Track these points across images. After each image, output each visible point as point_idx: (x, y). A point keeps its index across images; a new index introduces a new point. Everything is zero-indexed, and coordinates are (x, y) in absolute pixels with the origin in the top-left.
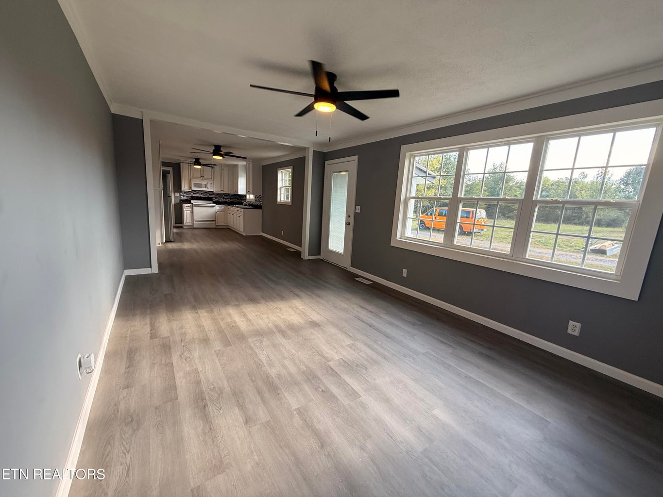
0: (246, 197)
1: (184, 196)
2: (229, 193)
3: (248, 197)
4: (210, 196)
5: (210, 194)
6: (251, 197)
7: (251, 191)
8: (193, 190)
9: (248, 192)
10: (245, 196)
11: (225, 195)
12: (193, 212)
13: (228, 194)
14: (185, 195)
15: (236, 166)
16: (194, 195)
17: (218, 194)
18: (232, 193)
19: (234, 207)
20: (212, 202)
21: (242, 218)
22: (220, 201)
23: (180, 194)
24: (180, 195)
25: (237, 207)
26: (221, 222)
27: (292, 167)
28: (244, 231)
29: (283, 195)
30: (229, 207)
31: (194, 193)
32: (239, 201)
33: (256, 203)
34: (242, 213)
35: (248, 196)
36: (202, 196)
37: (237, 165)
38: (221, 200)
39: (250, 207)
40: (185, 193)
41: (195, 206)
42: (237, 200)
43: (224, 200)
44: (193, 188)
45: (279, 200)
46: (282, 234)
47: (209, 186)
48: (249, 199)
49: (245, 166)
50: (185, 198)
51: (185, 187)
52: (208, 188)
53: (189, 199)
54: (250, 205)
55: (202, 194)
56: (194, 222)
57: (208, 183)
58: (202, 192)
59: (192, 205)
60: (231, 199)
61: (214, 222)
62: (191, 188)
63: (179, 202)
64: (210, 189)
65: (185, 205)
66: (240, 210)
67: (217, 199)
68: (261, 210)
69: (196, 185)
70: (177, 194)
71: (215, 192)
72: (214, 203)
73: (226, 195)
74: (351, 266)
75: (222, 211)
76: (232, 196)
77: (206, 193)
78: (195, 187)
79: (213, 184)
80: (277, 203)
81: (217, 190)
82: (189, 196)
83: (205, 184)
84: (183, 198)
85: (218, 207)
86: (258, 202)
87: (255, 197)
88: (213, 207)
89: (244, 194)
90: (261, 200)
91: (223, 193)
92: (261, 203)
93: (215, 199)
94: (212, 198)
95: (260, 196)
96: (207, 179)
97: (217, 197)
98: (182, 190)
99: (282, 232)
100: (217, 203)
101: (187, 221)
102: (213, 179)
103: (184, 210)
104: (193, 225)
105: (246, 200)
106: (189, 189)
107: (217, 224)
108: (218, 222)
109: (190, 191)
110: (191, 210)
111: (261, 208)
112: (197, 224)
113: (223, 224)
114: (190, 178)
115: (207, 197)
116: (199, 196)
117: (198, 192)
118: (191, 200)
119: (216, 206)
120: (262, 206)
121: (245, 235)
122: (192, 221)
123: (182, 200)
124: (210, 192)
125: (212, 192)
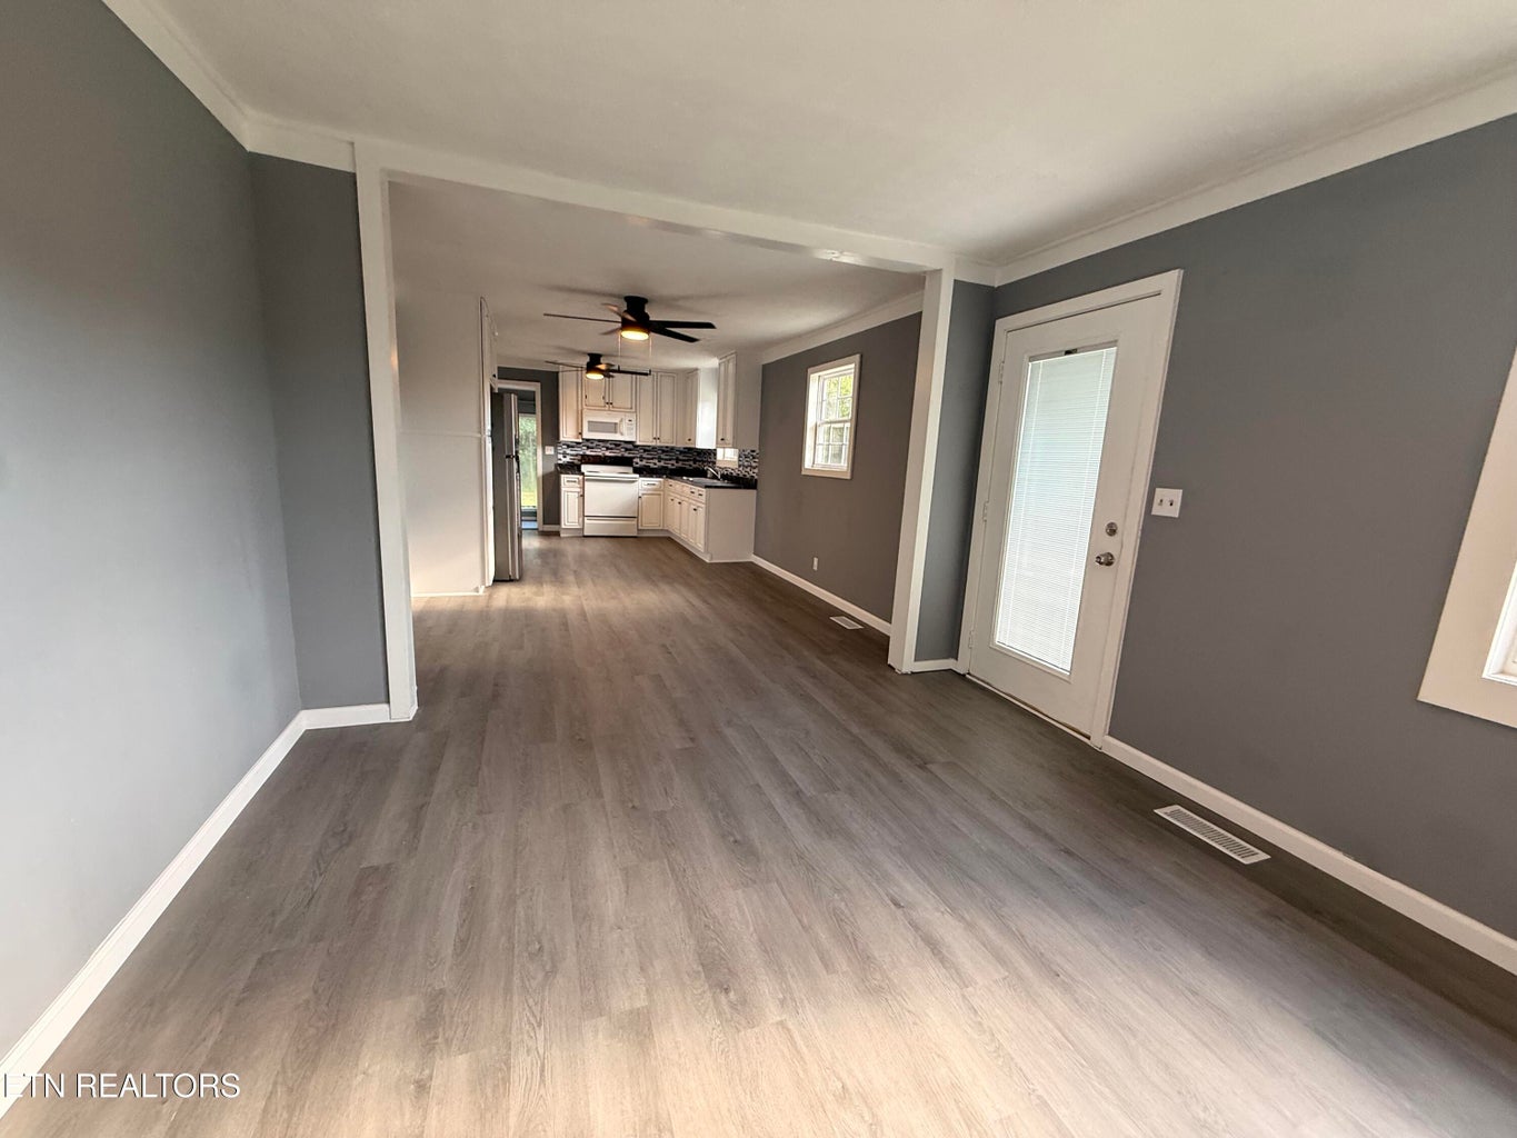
0: (715, 455)
1: (565, 455)
2: (674, 445)
3: (720, 456)
4: (626, 455)
5: (627, 450)
6: (728, 457)
7: (729, 438)
8: (588, 440)
9: (722, 441)
10: (712, 453)
11: (663, 451)
12: (583, 496)
13: (672, 448)
14: (568, 451)
15: (691, 374)
16: (588, 453)
17: (646, 449)
18: (681, 445)
19: (683, 481)
20: (630, 469)
21: (702, 511)
22: (652, 465)
23: (556, 450)
24: (556, 452)
25: (693, 483)
26: (650, 522)
27: (857, 357)
28: (707, 551)
29: (820, 449)
30: (671, 482)
31: (588, 448)
32: (696, 465)
33: (742, 472)
34: (703, 499)
35: (720, 452)
36: (608, 454)
37: (696, 369)
38: (654, 464)
39: (725, 484)
41: (588, 480)
42: (689, 464)
43: (662, 464)
44: (587, 435)
45: (808, 464)
46: (815, 568)
47: (624, 427)
48: (724, 460)
49: (717, 371)
50: (568, 459)
51: (567, 433)
52: (622, 434)
53: (576, 462)
54: (724, 477)
55: (608, 449)
56: (586, 521)
57: (621, 421)
58: (608, 445)
59: (581, 477)
60: (678, 460)
61: (634, 522)
62: (581, 434)
63: (552, 469)
64: (627, 435)
65: (564, 478)
66: (697, 494)
67: (644, 463)
68: (755, 491)
69: (594, 426)
70: (550, 451)
71: (638, 443)
72: (636, 471)
73: (667, 450)
74: (1110, 734)
75: (658, 493)
76: (681, 452)
77: (616, 445)
78: (590, 430)
79: (634, 422)
80: (803, 473)
81: (643, 438)
82: (577, 455)
83: (616, 424)
84: (564, 460)
85: (643, 483)
86: (748, 470)
87: (740, 456)
88: (633, 482)
89: (713, 447)
90: (754, 465)
91: (659, 444)
92: (756, 471)
93: (639, 463)
94: (632, 458)
95: (753, 451)
96: (621, 410)
97: (645, 455)
98: (561, 439)
99: (816, 560)
100: (643, 471)
101: (569, 518)
102: (635, 409)
103: (563, 489)
104: (583, 529)
105: (714, 463)
106: (576, 437)
107: (642, 526)
108: (644, 522)
109: (580, 441)
110: (578, 490)
111: (754, 488)
112: (591, 527)
113: (656, 526)
114: (580, 408)
115: (620, 455)
116: (600, 454)
117: (597, 443)
118: (582, 463)
119: (641, 479)
120: (756, 480)
121: (708, 561)
122: (582, 519)
123: (561, 465)
124: (628, 443)
125: (632, 442)
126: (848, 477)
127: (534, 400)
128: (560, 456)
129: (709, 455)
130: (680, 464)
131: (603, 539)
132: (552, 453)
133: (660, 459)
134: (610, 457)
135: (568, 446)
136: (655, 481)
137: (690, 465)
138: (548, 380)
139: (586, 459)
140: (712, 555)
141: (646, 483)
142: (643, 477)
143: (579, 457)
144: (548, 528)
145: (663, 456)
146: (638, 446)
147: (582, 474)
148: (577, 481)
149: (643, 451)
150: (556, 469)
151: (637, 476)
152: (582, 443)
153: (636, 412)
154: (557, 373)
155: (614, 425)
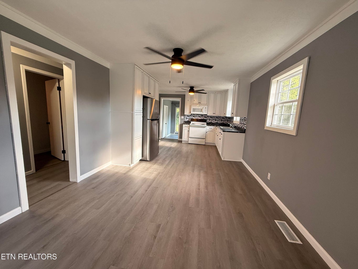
2: (220, 116)
4: (205, 119)
5: (205, 117)
6: (237, 120)
7: (235, 113)
8: (193, 114)
9: (232, 114)
11: (217, 118)
12: (189, 131)
14: (188, 117)
15: (226, 91)
16: (193, 118)
17: (211, 117)
18: (222, 116)
21: (221, 140)
22: (213, 122)
23: (184, 117)
26: (209, 140)
29: (276, 117)
30: (217, 128)
31: (193, 116)
32: (225, 122)
33: (241, 126)
34: (222, 135)
35: (235, 118)
36: (199, 118)
37: (228, 90)
40: (188, 116)
41: (191, 126)
43: (216, 122)
44: (192, 113)
45: (268, 124)
47: (203, 110)
48: (235, 121)
50: (187, 120)
51: (187, 112)
52: (203, 112)
53: (190, 121)
54: (235, 127)
55: (199, 117)
56: (189, 139)
58: (199, 115)
61: (204, 140)
62: (190, 112)
65: (185, 126)
66: (221, 133)
67: (210, 121)
68: (245, 134)
69: (194, 110)
70: (183, 117)
71: (208, 115)
75: (212, 131)
77: (202, 116)
78: (193, 111)
79: (207, 108)
80: (265, 129)
81: (210, 114)
82: (190, 119)
85: (208, 128)
86: (243, 125)
87: (240, 120)
88: (205, 127)
90: (245, 123)
91: (215, 115)
92: (245, 126)
93: (208, 121)
94: (206, 120)
95: (245, 118)
96: (204, 105)
97: (211, 119)
98: (185, 114)
99: (269, 175)
100: (209, 124)
101: (185, 138)
102: (208, 104)
103: (183, 129)
104: (188, 141)
105: (233, 122)
106: (189, 114)
107: (207, 141)
108: (207, 140)
109: (190, 114)
110: (188, 129)
111: (244, 132)
112: (191, 141)
113: (211, 142)
114: (191, 104)
115: (203, 119)
116: (197, 118)
117: (196, 115)
118: (191, 121)
119: (207, 126)
120: (245, 129)
121: (223, 159)
122: (188, 138)
123: (185, 122)
124: (205, 115)
125: (207, 115)
126: (294, 134)
127: (179, 104)
128: (185, 119)
129: (231, 119)
130: (222, 122)
131: (194, 145)
132: (183, 118)
133: (216, 120)
134: (200, 119)
136: (212, 127)
138: (183, 97)
139: (192, 120)
140: (224, 157)
141: (209, 128)
142: (209, 126)
143: (191, 119)
144: (180, 140)
145: (217, 119)
146: (208, 116)
147: (190, 124)
148: (188, 127)
149: (210, 117)
150: (184, 123)
151: (206, 125)
152: (191, 115)
153: (208, 105)
154: (185, 95)
155: (201, 110)
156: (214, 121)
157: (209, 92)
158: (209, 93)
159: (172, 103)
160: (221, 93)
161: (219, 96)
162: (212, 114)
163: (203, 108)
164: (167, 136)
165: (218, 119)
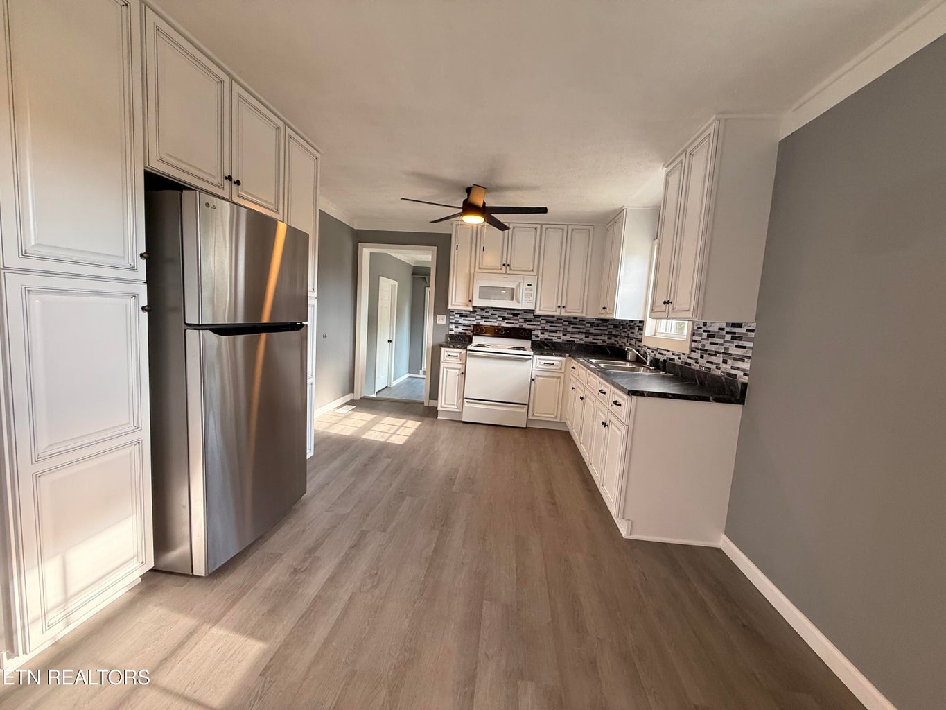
0: (641, 329)
1: (456, 325)
2: (584, 315)
3: (648, 331)
4: (525, 326)
5: (526, 320)
6: (665, 330)
8: (483, 309)
10: (640, 325)
11: (570, 323)
12: (464, 374)
13: (582, 320)
14: (461, 321)
15: (613, 220)
16: (482, 323)
17: (550, 320)
18: (593, 314)
19: (591, 368)
20: (527, 344)
22: (555, 339)
23: (448, 319)
24: (449, 323)
26: (544, 412)
30: (574, 363)
31: (483, 317)
32: (612, 341)
34: (623, 411)
36: (504, 324)
37: (622, 210)
38: (558, 337)
41: (472, 355)
43: (568, 338)
44: (478, 302)
47: (520, 294)
48: (654, 338)
50: (460, 330)
51: (456, 301)
52: (518, 302)
53: (469, 333)
55: (504, 319)
56: (466, 404)
57: (517, 286)
58: (505, 314)
59: (467, 352)
60: (588, 334)
61: (524, 410)
62: (473, 301)
64: (523, 303)
65: (449, 352)
66: (610, 397)
67: (546, 336)
68: (737, 409)
69: (486, 292)
70: (442, 320)
71: (538, 312)
72: (534, 346)
73: (574, 322)
75: (557, 374)
76: (593, 325)
77: (515, 314)
78: (481, 297)
79: (534, 287)
81: (545, 308)
82: (469, 326)
83: (513, 289)
84: (455, 330)
85: (540, 362)
87: (693, 334)
88: (527, 360)
89: (637, 318)
91: (563, 314)
92: (746, 365)
93: (538, 336)
94: (531, 331)
96: (523, 272)
97: (547, 327)
98: (450, 307)
100: (541, 347)
101: (447, 402)
102: (537, 270)
103: (443, 365)
104: (461, 414)
106: (467, 306)
107: (533, 415)
108: (536, 411)
109: (471, 309)
110: (460, 366)
111: (741, 401)
112: (471, 413)
113: (551, 417)
114: (472, 271)
115: (518, 326)
116: (496, 325)
117: (492, 312)
118: (474, 335)
119: (535, 356)
120: (745, 385)
121: (624, 534)
122: (460, 401)
123: (451, 336)
124: (527, 312)
125: (532, 312)
128: (452, 326)
129: (632, 328)
130: (590, 339)
131: (486, 427)
132: (444, 323)
133: (565, 333)
134: (506, 329)
135: (462, 316)
136: (554, 359)
137: (603, 340)
138: (443, 244)
139: (479, 330)
140: (632, 522)
141: (543, 362)
142: (542, 354)
143: (472, 328)
144: (432, 403)
145: (570, 329)
146: (539, 316)
147: (469, 348)
148: (461, 356)
149: (545, 322)
150: (447, 342)
151: (531, 353)
152: (474, 312)
153: (538, 275)
154: (451, 235)
155: (510, 291)
156: (560, 334)
157: (542, 225)
158: (544, 226)
159: (413, 274)
160: (589, 230)
161: (580, 240)
162: (555, 306)
163: (520, 283)
164: (394, 384)
165: (553, 328)
